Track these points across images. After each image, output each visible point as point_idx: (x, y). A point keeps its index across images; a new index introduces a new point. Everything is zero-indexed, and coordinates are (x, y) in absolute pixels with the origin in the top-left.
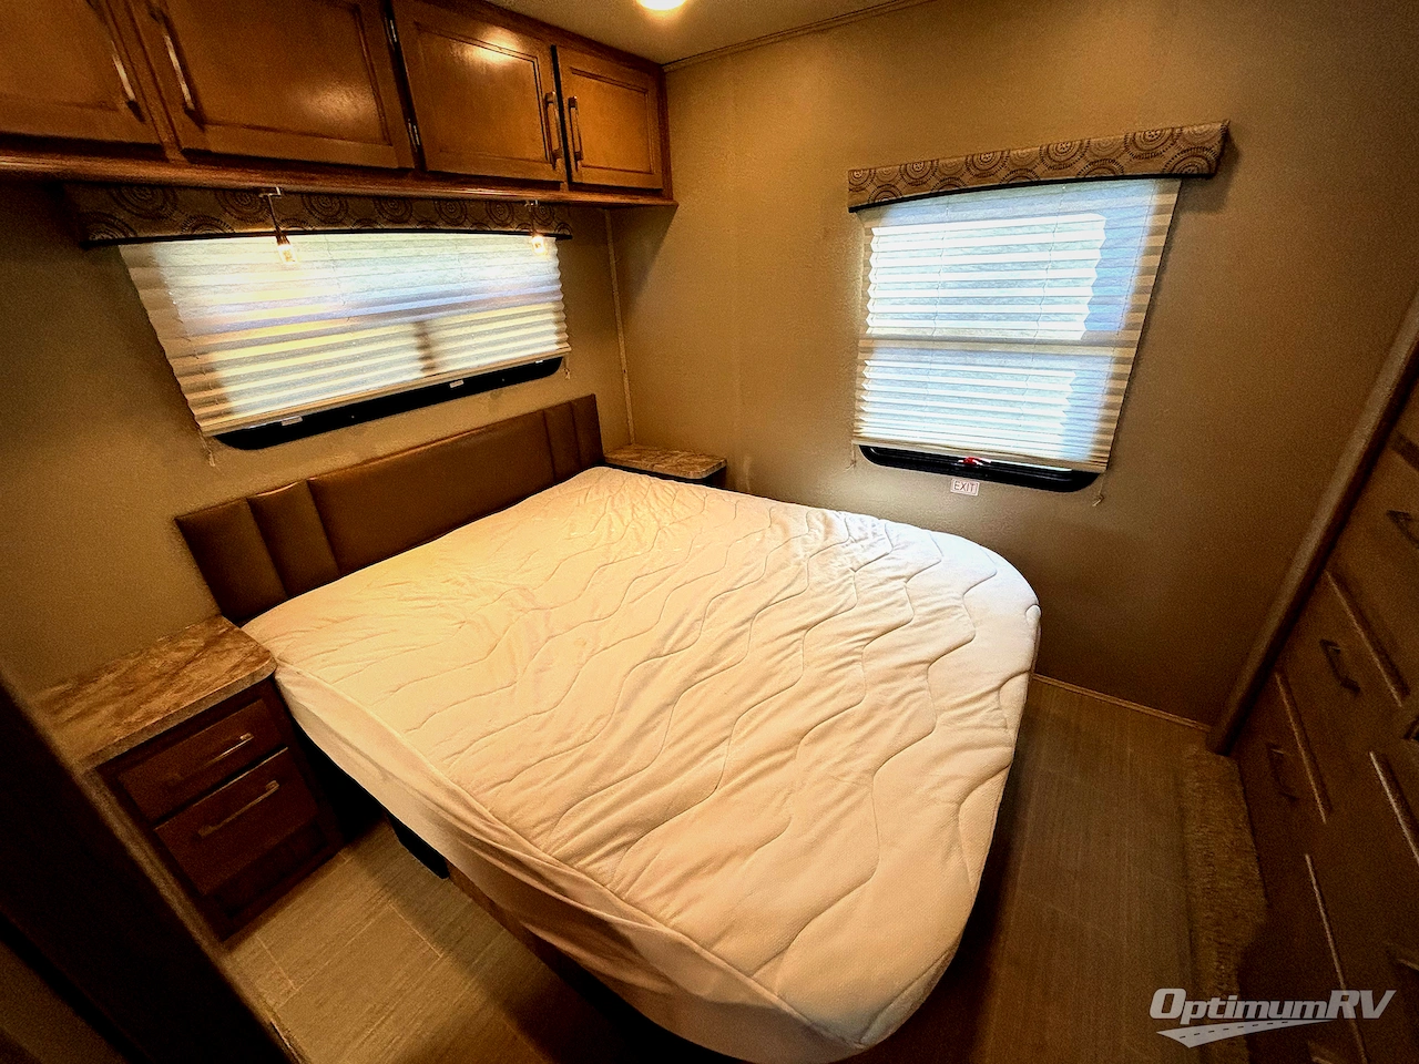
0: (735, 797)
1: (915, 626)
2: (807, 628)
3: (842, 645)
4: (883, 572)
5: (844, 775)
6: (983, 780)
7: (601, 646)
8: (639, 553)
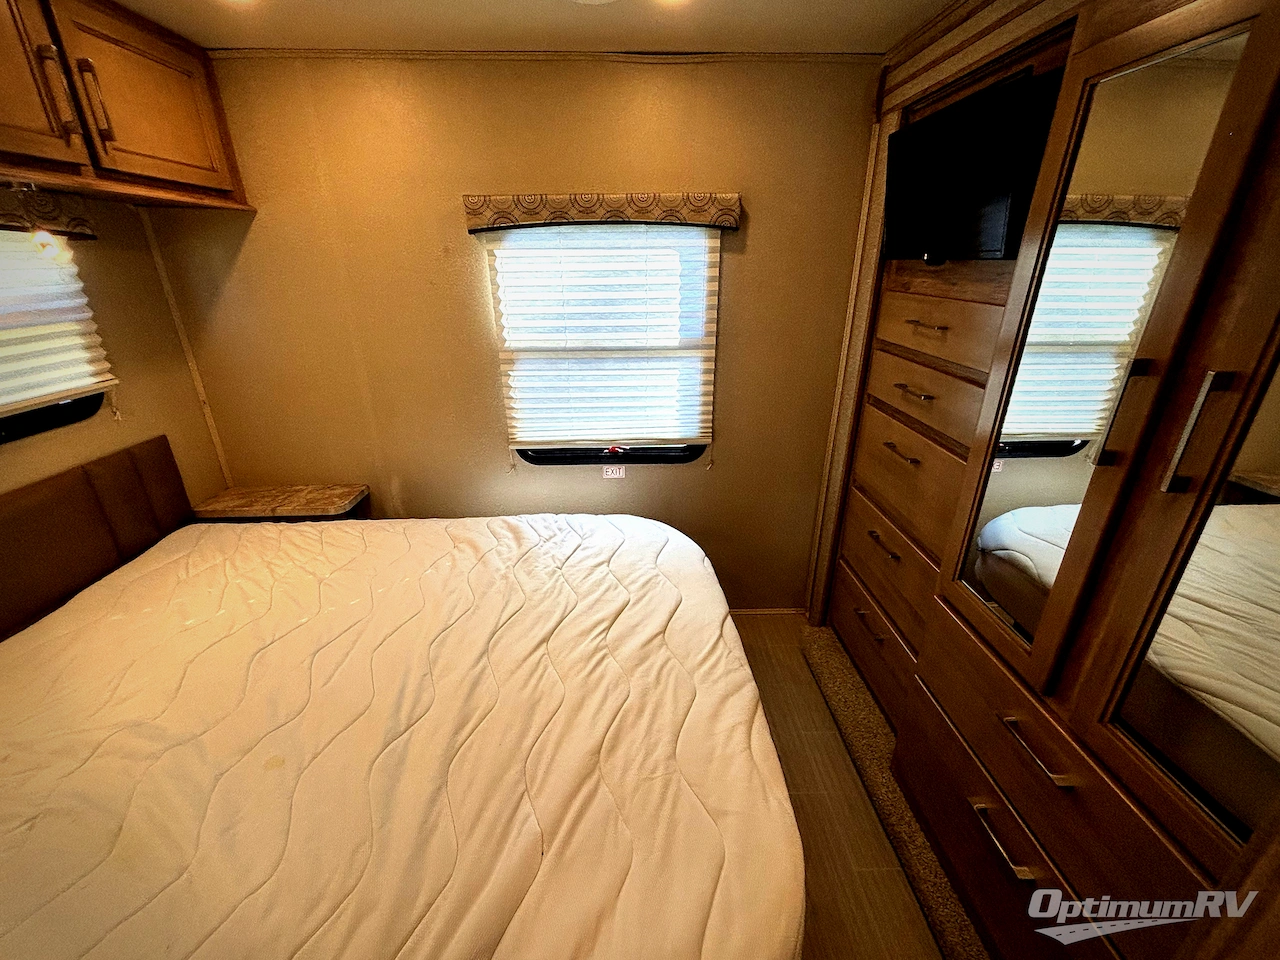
0: (568, 853)
1: (634, 604)
2: (545, 640)
3: (587, 645)
4: (584, 563)
5: (653, 771)
6: (753, 717)
7: (308, 757)
8: (304, 620)
